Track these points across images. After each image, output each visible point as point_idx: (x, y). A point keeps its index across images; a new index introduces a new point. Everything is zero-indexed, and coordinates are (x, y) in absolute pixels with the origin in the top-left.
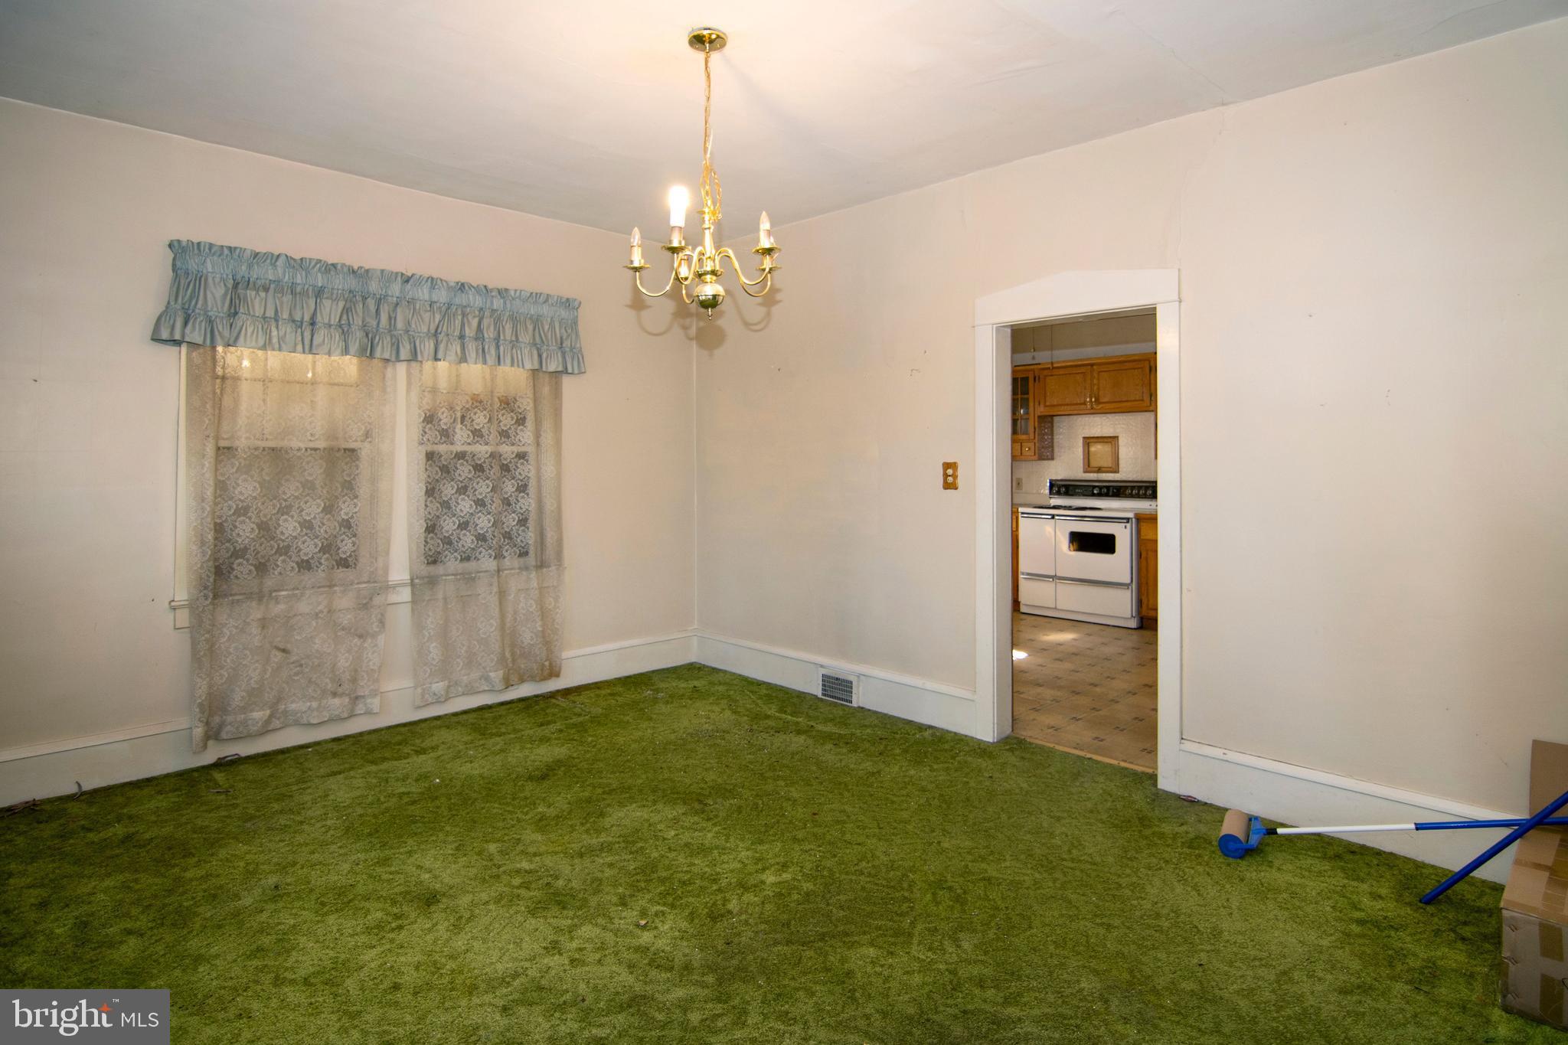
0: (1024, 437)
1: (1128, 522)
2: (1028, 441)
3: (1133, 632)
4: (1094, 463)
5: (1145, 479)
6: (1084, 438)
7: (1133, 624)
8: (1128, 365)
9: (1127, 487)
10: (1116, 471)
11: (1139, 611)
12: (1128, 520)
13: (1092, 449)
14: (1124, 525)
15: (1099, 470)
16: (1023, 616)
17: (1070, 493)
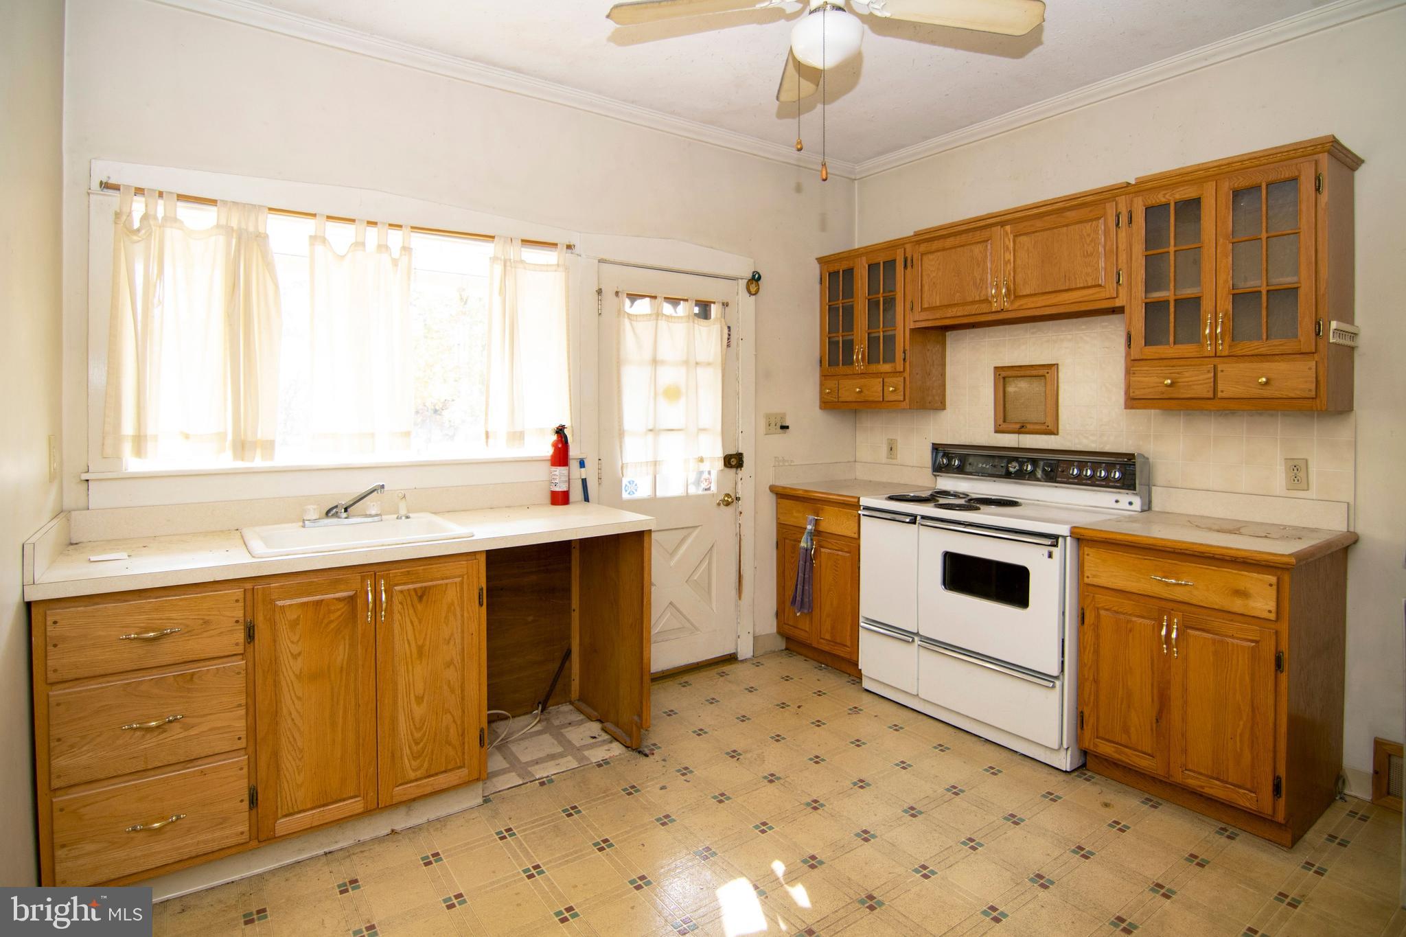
0: (887, 367)
1: (1056, 545)
2: (895, 373)
3: (1062, 777)
4: (1015, 415)
5: (1108, 449)
6: (995, 368)
7: (1065, 761)
8: (1071, 215)
9: (1071, 463)
10: (1054, 432)
11: (1079, 737)
12: (1054, 539)
13: (1011, 389)
14: (1045, 550)
15: (1022, 429)
16: (867, 698)
17: (968, 468)
